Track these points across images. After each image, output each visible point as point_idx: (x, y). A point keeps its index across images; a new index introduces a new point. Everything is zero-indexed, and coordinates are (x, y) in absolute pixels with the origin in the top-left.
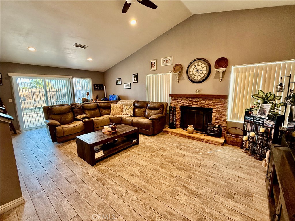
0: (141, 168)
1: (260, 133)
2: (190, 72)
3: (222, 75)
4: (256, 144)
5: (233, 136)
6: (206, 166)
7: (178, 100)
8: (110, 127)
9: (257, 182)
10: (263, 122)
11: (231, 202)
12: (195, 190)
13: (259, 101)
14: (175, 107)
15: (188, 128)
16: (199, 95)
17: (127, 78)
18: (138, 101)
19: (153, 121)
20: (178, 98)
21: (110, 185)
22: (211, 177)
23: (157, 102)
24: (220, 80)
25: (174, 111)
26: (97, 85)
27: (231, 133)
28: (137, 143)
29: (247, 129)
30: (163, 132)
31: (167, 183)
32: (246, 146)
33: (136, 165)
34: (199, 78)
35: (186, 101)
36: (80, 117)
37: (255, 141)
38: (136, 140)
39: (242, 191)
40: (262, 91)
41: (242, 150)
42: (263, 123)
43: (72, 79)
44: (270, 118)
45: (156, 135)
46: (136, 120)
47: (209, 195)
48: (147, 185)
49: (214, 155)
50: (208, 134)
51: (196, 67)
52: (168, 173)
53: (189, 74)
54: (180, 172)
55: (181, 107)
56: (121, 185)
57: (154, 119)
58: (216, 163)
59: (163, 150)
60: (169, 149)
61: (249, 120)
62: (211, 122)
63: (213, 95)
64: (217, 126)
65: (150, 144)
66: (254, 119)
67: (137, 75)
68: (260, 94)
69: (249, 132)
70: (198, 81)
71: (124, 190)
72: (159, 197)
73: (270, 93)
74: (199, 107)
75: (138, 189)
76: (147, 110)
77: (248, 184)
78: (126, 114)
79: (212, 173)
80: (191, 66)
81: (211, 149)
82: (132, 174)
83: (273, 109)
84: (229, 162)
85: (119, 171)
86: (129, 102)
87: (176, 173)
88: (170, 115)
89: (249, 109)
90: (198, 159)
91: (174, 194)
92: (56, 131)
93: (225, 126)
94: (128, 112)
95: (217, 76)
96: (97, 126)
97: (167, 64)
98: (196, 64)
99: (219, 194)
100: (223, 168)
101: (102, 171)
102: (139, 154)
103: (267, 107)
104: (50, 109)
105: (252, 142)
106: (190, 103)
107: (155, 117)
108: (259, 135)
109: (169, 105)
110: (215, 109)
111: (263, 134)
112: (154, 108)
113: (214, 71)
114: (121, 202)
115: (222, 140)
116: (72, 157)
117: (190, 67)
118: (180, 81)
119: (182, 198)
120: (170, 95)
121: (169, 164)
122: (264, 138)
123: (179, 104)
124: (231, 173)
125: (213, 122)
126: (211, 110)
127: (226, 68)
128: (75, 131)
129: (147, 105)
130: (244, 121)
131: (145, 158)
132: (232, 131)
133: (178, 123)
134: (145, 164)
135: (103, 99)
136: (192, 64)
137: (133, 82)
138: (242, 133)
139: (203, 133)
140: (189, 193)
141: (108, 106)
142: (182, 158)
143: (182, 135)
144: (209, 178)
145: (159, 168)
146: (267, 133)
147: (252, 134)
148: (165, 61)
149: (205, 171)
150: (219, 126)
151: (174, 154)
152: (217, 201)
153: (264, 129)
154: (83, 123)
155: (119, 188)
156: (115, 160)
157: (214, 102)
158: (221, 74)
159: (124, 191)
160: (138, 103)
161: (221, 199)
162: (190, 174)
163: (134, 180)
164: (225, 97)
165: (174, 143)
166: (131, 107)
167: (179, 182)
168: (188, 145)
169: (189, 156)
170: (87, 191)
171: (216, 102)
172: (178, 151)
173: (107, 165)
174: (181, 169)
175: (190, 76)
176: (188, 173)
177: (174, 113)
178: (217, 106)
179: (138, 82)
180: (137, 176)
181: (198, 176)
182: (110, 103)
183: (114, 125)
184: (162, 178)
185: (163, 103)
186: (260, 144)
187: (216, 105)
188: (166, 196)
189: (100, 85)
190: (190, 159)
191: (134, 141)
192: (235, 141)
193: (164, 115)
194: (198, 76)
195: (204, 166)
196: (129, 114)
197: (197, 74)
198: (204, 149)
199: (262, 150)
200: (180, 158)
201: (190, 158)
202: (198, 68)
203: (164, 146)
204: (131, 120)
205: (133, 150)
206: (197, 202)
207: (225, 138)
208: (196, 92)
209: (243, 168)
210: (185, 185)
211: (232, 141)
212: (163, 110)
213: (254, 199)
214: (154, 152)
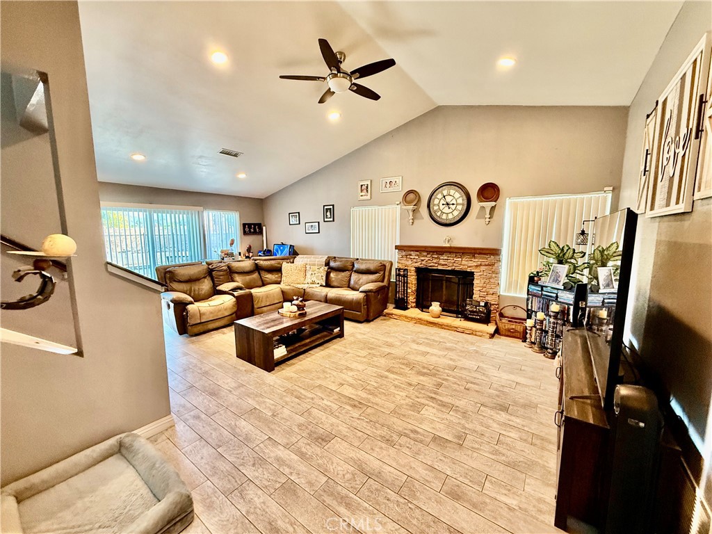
0: (356, 373)
1: (552, 314)
2: (434, 205)
3: (490, 214)
4: (547, 332)
5: (509, 321)
6: (465, 369)
7: (411, 257)
8: (294, 305)
9: (545, 389)
10: (557, 294)
11: (504, 416)
12: (450, 401)
13: (551, 260)
14: (407, 270)
15: (431, 308)
16: (450, 248)
17: (313, 213)
18: (335, 258)
19: (367, 296)
20: (412, 252)
21: (308, 398)
22: (474, 383)
23: (372, 260)
24: (487, 223)
25: (405, 276)
26: (250, 225)
27: (506, 315)
28: (341, 335)
29: (532, 307)
30: (385, 316)
31: (404, 394)
32: (531, 336)
33: (346, 369)
34: (450, 216)
35: (427, 259)
36: (226, 287)
37: (546, 327)
38: (339, 329)
39: (522, 401)
40: (555, 243)
41: (524, 344)
42: (557, 297)
43: (203, 212)
44: (567, 288)
45: (372, 320)
46: (332, 293)
47: (470, 408)
48: (370, 396)
49: (477, 352)
50: (467, 319)
51: (444, 197)
52: (403, 379)
53: (431, 210)
54: (422, 378)
55: (418, 270)
56: (327, 398)
57: (370, 291)
58: (481, 365)
59: (390, 345)
60: (399, 344)
61: (535, 291)
62: (471, 297)
63: (475, 249)
64: (482, 304)
65: (365, 337)
66: (542, 290)
67: (331, 207)
68: (552, 248)
69: (536, 312)
70: (448, 222)
71: (335, 405)
72: (394, 412)
73: (567, 246)
74: (450, 268)
75: (357, 403)
76: (352, 275)
77: (531, 392)
78: (313, 283)
79: (475, 378)
80: (435, 194)
81: (472, 344)
82: (343, 382)
83: (572, 274)
84: (503, 362)
85: (318, 378)
86: (317, 260)
87: (415, 379)
88: (397, 285)
89: (535, 273)
90: (451, 359)
91: (416, 407)
92: (187, 313)
93: (496, 303)
94: (317, 277)
95: (480, 215)
96: (259, 305)
97: (391, 189)
98: (445, 193)
99: (486, 406)
100: (493, 372)
101: (289, 379)
102: (348, 353)
103: (563, 269)
104: (170, 272)
105: (541, 329)
106: (435, 261)
107: (371, 288)
108: (550, 316)
109: (396, 266)
110: (479, 274)
111: (556, 315)
112: (368, 272)
113: (476, 205)
114: (334, 420)
115: (491, 328)
116: (227, 359)
117: (433, 197)
118: (416, 222)
119: (430, 412)
120: (397, 247)
121: (403, 367)
122: (559, 322)
123: (412, 263)
124: (504, 377)
125: (476, 296)
126: (472, 274)
127: (495, 201)
128: (221, 313)
129: (353, 265)
130: (528, 294)
131: (359, 359)
132: (509, 312)
133: (412, 299)
134: (360, 367)
135: (264, 254)
136: (437, 192)
137: (324, 221)
138: (524, 315)
139: (458, 317)
140: (439, 405)
141: (277, 267)
142: (424, 358)
143: (420, 321)
144: (469, 385)
145: (387, 373)
146: (564, 313)
147: (541, 315)
148: (388, 183)
149: (464, 376)
150: (486, 304)
151: (409, 352)
152: (484, 414)
153: (558, 306)
154: (234, 299)
155: (325, 402)
156: (308, 363)
157: (476, 260)
158: (488, 212)
159: (335, 407)
160: (335, 261)
161: (488, 412)
162: (440, 381)
163: (348, 391)
164: (495, 252)
165: (406, 334)
166: (323, 268)
167: (423, 392)
168: (433, 338)
169: (435, 355)
170: (273, 407)
171: (481, 260)
172: (415, 346)
173: (294, 369)
174: (424, 374)
175: (433, 214)
176: (435, 379)
177: (404, 280)
178: (483, 268)
179: (333, 221)
180: (351, 385)
181: (453, 384)
182: (281, 261)
183: (301, 301)
184: (393, 387)
185: (383, 261)
186: (553, 332)
187: (481, 265)
188: (403, 411)
189: (255, 225)
190: (438, 359)
191: (335, 331)
192: (513, 329)
193: (385, 283)
194: (447, 214)
195: (461, 368)
196: (318, 282)
197: (446, 210)
198: (460, 344)
199: (555, 342)
200: (419, 358)
201: (436, 358)
202: (449, 199)
203: (388, 340)
204: (324, 294)
205: (334, 346)
206: (453, 417)
207: (496, 324)
208: (445, 242)
209: (524, 370)
210: (433, 396)
211: (509, 330)
212: (384, 273)
213: (538, 411)
214: (374, 349)
